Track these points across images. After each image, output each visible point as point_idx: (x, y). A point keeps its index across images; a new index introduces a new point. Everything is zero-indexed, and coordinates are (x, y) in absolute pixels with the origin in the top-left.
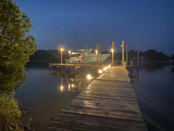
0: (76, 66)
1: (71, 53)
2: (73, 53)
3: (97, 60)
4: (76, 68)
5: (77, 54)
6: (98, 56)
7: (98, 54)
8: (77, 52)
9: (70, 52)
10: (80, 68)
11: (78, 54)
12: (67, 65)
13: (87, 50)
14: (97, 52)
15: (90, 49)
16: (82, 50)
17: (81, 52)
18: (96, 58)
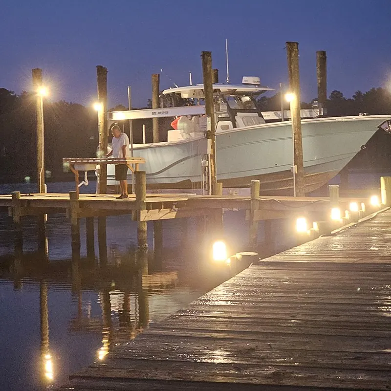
0: (150, 206)
1: (108, 113)
2: (120, 116)
3: (298, 159)
4: (145, 216)
5: (148, 122)
6: (299, 126)
7: (299, 118)
8: (150, 107)
9: (98, 107)
10: (172, 215)
11: (161, 120)
12: (83, 197)
13: (224, 88)
14: (291, 98)
15: (245, 80)
16: (185, 92)
17: (179, 101)
18: (290, 144)
